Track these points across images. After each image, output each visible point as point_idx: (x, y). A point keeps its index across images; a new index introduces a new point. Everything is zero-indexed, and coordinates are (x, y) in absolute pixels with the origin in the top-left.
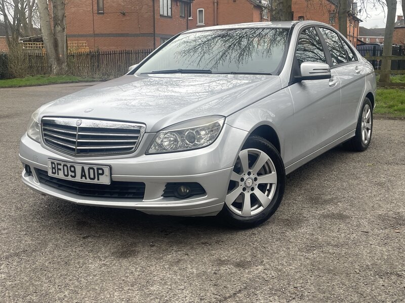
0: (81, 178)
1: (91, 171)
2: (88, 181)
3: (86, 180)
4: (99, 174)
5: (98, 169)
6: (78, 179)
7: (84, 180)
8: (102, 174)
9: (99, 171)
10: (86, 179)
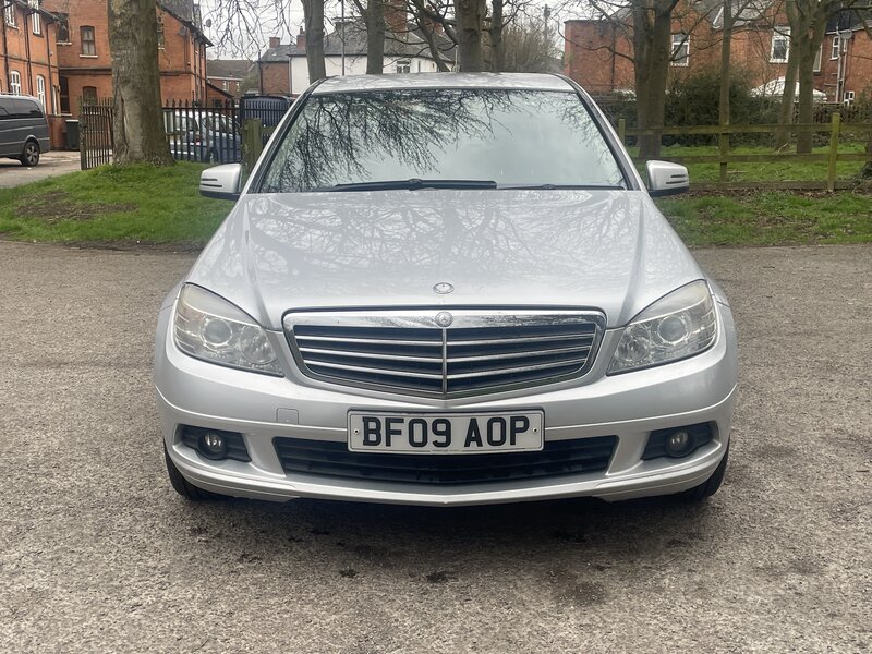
0: (467, 445)
1: (497, 427)
2: (487, 449)
3: (480, 448)
4: (514, 431)
5: (514, 420)
6: (457, 447)
7: (474, 449)
8: (523, 430)
9: (518, 422)
10: (480, 444)
